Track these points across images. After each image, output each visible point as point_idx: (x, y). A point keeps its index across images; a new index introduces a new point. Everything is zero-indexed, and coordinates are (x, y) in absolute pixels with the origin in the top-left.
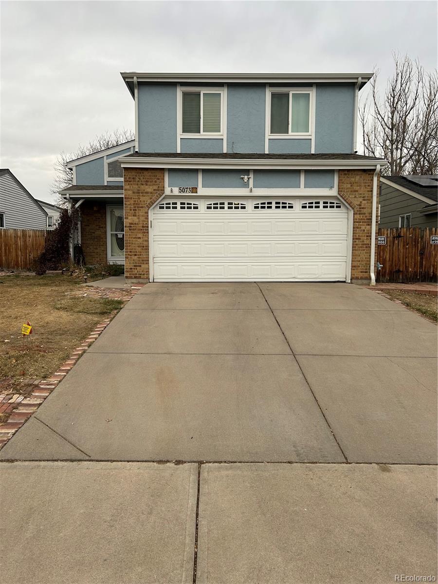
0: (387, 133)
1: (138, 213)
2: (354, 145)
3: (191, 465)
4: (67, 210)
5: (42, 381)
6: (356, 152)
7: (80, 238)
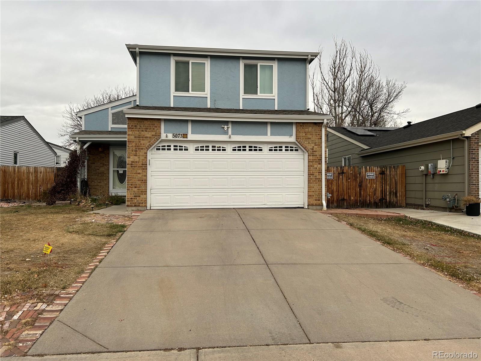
0: (331, 95)
1: (139, 153)
2: (307, 104)
3: (191, 351)
4: (76, 150)
5: (62, 292)
6: (309, 109)
7: (86, 174)
